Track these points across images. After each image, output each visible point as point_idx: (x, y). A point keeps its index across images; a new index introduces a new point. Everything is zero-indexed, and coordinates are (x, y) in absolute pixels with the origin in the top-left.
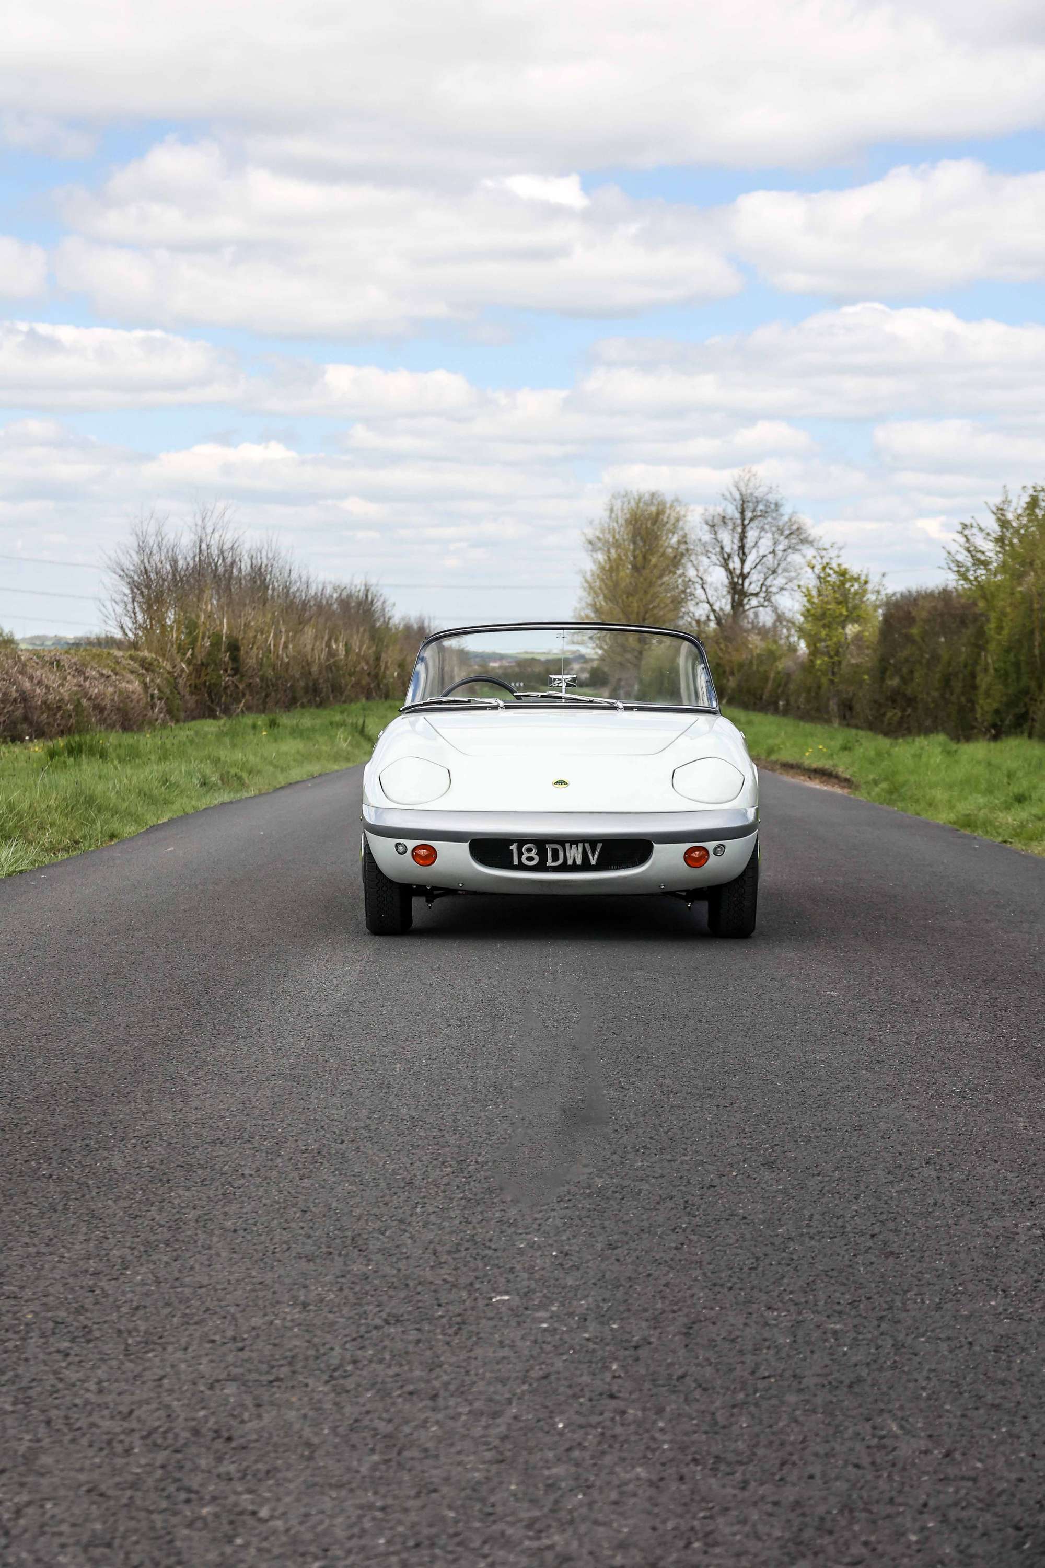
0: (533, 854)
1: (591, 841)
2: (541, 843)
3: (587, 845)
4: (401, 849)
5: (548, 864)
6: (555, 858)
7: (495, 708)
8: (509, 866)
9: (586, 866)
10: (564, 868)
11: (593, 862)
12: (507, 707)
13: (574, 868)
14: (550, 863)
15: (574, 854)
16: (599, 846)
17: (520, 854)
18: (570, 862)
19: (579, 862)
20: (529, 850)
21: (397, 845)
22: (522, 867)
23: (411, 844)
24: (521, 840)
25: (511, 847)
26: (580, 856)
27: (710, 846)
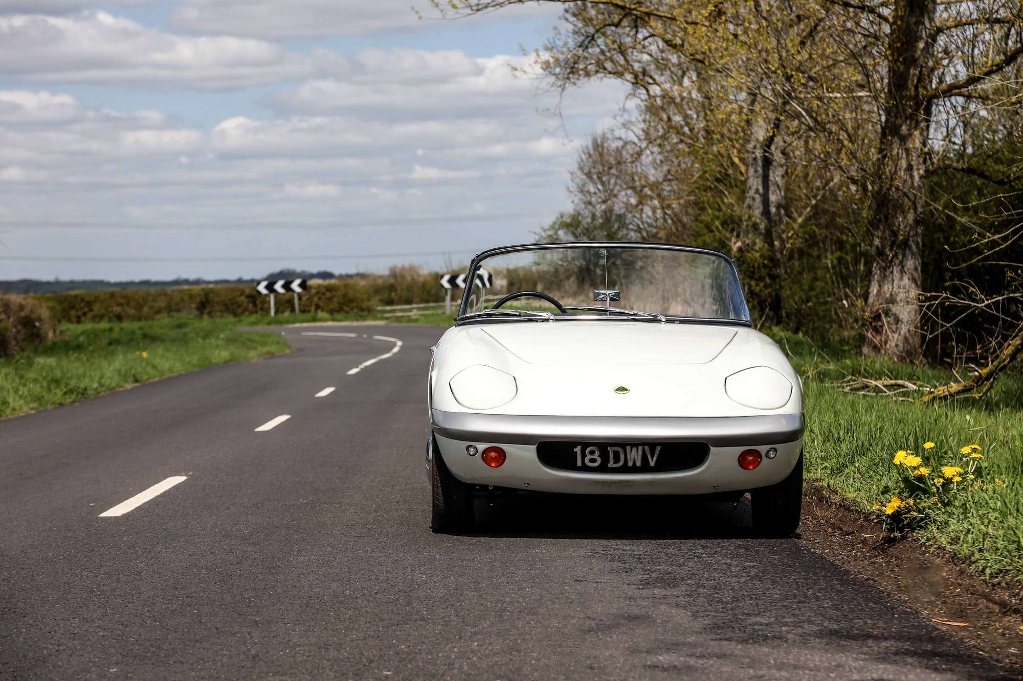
0: (596, 456)
1: (650, 444)
2: (603, 445)
3: (647, 448)
4: (472, 451)
5: (609, 466)
6: (617, 460)
7: (547, 320)
8: (573, 468)
9: (645, 468)
10: (625, 469)
11: (652, 464)
12: (557, 320)
13: (634, 470)
14: (611, 464)
15: (635, 456)
16: (658, 449)
17: (584, 456)
18: (630, 464)
19: (638, 464)
20: (592, 453)
21: (468, 448)
22: (585, 469)
23: (482, 447)
24: (586, 443)
25: (575, 450)
26: (640, 457)
27: (763, 449)
